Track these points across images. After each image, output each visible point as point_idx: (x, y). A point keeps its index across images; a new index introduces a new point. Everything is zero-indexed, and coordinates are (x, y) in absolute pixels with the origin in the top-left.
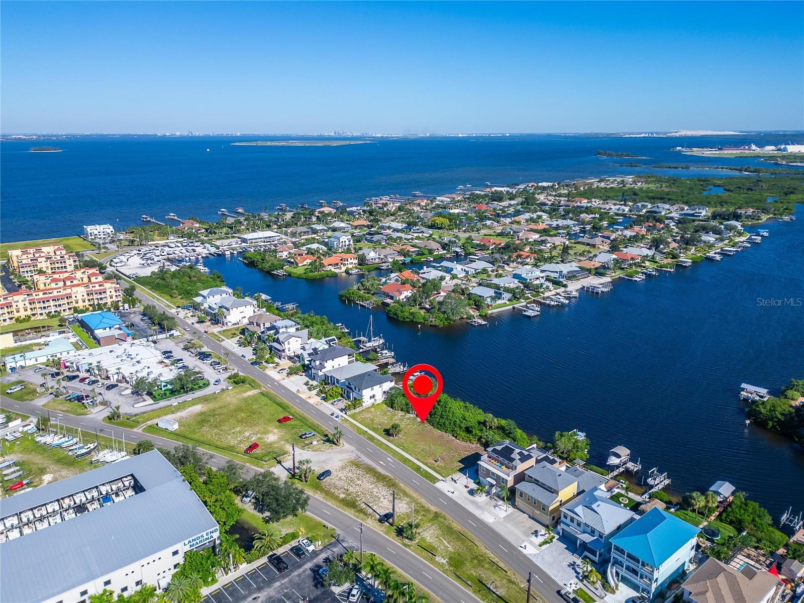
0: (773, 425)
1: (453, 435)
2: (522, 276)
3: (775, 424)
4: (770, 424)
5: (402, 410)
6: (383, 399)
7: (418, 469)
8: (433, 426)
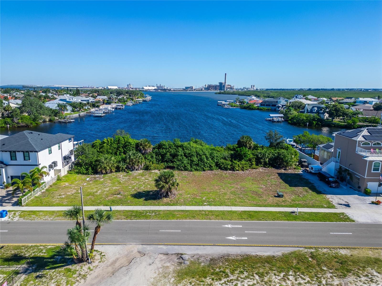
0: (316, 123)
1: (226, 169)
2: (67, 100)
3: (317, 122)
4: (315, 122)
5: (118, 169)
6: (67, 168)
7: (291, 216)
8: (186, 170)
